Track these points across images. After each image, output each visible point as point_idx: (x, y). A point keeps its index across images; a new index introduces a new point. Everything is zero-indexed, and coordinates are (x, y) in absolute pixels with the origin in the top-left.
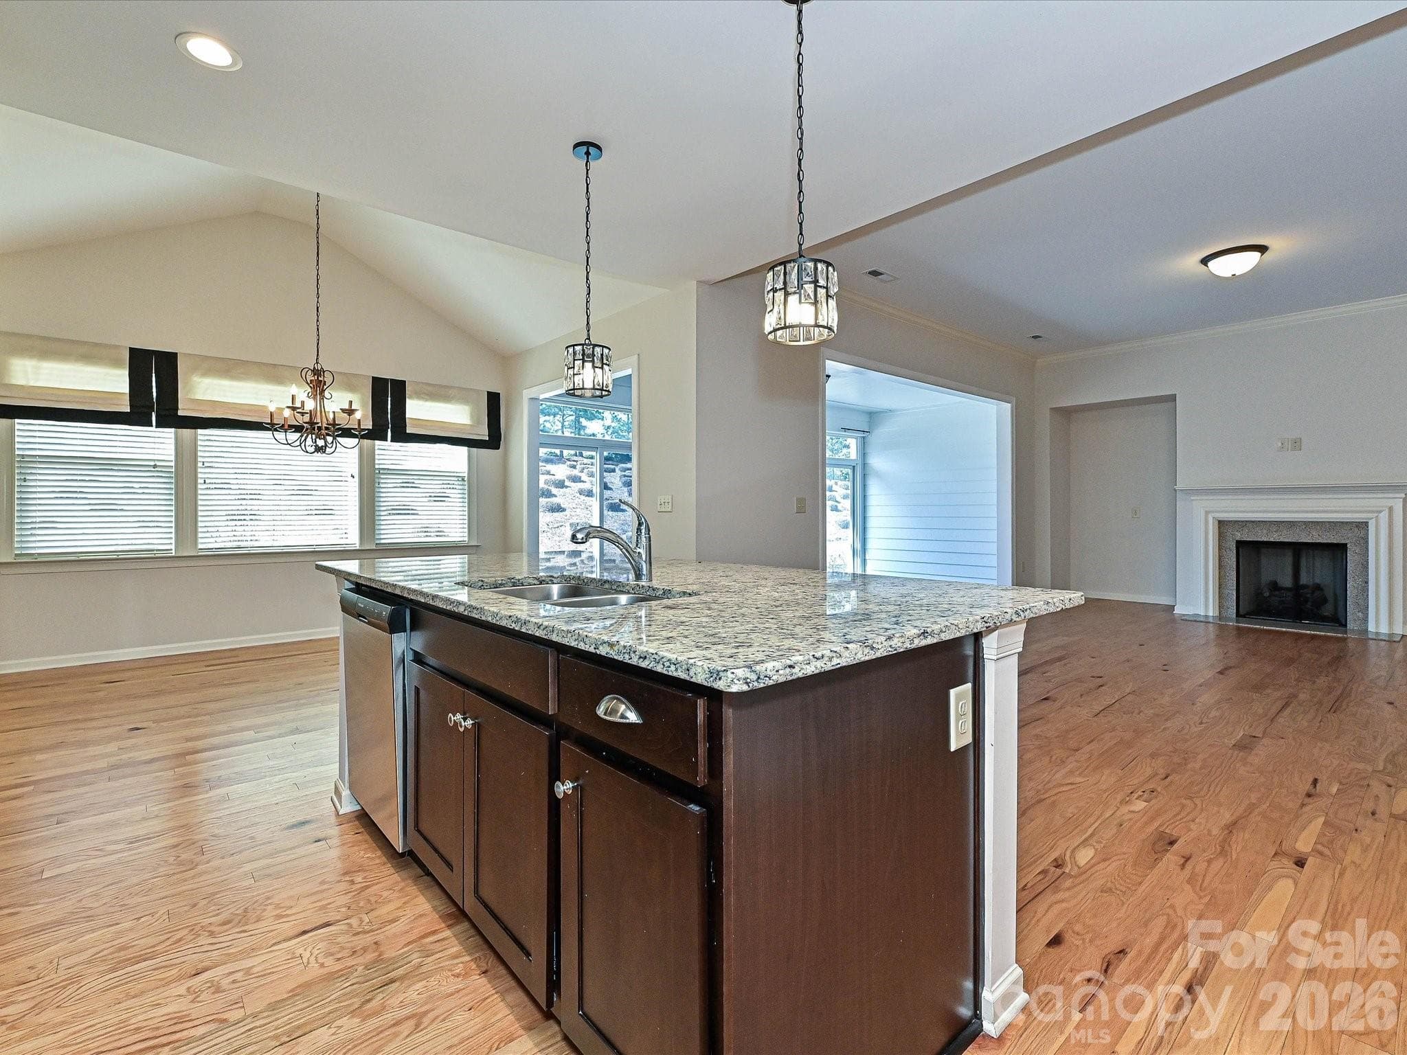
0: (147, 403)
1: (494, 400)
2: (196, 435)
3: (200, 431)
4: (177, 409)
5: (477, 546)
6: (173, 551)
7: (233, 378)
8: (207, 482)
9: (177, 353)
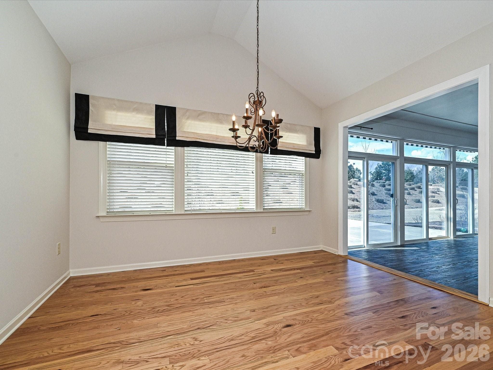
0: (163, 134)
1: (317, 131)
2: (184, 150)
3: (186, 148)
4: (176, 136)
5: (310, 211)
6: (174, 211)
7: (200, 120)
8: (189, 175)
9: (175, 108)
